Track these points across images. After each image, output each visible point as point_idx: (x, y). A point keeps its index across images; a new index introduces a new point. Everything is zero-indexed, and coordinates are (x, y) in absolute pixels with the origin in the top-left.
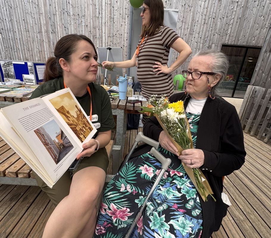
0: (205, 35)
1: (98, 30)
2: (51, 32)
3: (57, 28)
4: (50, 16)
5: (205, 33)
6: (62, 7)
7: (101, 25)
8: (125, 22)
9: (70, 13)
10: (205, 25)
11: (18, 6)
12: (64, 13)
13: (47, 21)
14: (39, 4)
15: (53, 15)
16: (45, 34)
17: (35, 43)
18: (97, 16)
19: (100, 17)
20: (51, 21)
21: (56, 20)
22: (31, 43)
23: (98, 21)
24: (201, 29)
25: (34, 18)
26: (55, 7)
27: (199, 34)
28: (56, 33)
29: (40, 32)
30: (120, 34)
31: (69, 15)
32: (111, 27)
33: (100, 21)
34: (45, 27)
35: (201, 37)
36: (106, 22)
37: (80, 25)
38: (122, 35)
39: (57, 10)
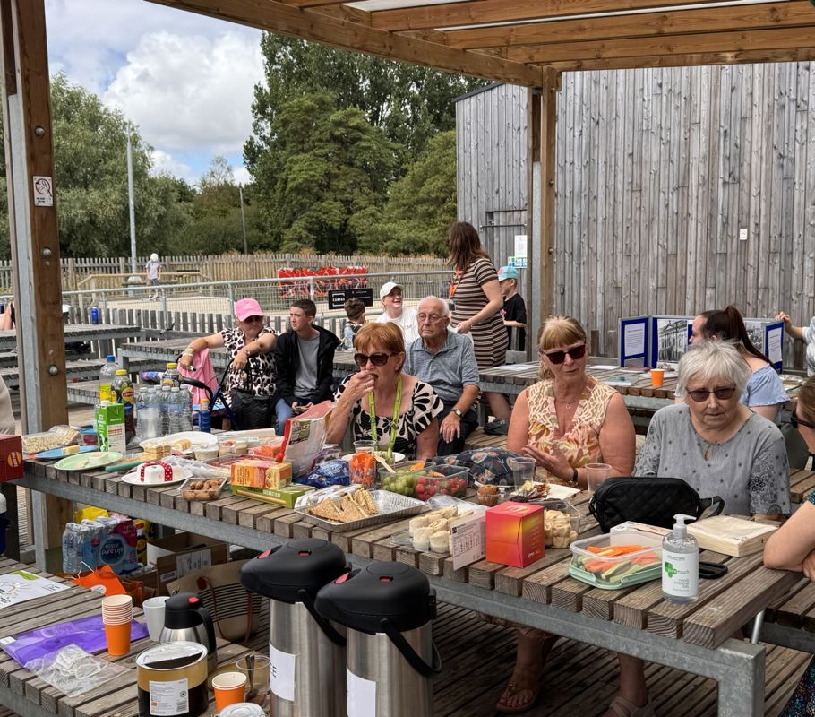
2: (725, 183)
3: (750, 165)
4: (727, 127)
6: (776, 87)
11: (620, 114)
12: (783, 107)
13: (714, 147)
14: (693, 93)
15: (738, 121)
16: (701, 191)
17: (655, 228)
20: (728, 143)
21: (748, 136)
22: (643, 228)
25: (669, 142)
26: (752, 94)
28: (743, 181)
29: (682, 187)
31: (803, 112)
34: (701, 165)
39: (756, 100)
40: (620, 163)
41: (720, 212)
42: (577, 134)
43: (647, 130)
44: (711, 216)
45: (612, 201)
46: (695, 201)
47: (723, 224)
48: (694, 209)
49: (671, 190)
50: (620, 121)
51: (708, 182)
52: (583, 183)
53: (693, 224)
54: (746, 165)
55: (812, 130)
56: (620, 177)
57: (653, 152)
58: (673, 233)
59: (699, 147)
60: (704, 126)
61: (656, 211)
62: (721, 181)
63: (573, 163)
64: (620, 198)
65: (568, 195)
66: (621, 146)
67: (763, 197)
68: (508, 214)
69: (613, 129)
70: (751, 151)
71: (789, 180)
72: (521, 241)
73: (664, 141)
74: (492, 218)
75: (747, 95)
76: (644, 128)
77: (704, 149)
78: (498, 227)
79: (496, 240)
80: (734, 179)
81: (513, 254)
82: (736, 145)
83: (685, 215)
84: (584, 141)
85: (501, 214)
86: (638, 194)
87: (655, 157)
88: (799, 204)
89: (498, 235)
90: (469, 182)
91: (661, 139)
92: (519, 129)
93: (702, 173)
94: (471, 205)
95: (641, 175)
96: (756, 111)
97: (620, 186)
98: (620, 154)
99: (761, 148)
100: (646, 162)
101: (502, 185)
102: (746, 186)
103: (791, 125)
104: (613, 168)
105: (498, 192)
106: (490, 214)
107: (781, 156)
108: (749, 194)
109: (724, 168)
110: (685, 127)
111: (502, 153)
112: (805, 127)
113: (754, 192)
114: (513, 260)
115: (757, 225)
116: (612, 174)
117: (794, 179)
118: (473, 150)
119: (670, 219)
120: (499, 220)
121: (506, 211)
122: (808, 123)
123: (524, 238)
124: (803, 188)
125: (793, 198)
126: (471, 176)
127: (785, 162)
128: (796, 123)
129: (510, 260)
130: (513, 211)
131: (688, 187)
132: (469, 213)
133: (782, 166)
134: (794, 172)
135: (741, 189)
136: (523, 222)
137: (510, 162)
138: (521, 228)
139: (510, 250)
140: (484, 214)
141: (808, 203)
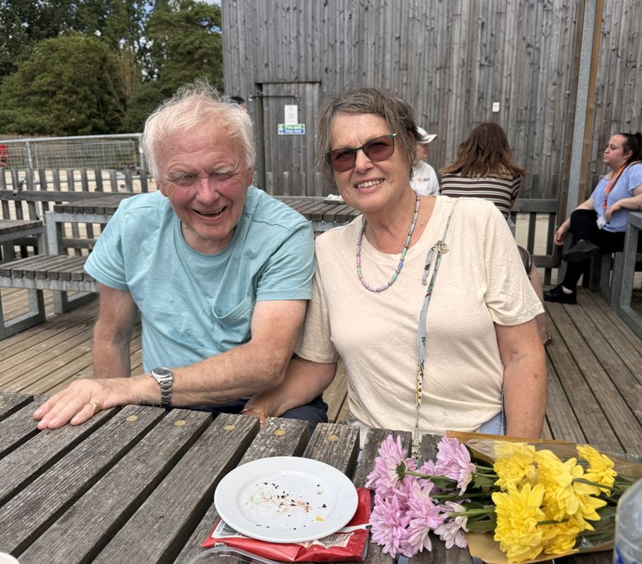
40: (388, 45)
41: (477, 89)
42: (347, 17)
43: (414, 18)
44: (469, 92)
45: (380, 77)
46: (455, 80)
47: (479, 99)
48: (455, 86)
49: (434, 70)
50: (389, 8)
51: (467, 64)
52: (353, 61)
53: (454, 97)
54: (500, 52)
55: (555, 26)
56: (388, 57)
57: (419, 38)
58: (435, 105)
59: (459, 34)
60: (465, 17)
61: (421, 86)
62: (478, 64)
63: (342, 43)
64: (388, 75)
65: (338, 70)
66: (389, 30)
67: (513, 78)
68: (278, 86)
69: (382, 15)
70: (505, 40)
71: (535, 65)
72: (291, 112)
73: (429, 28)
74: (261, 89)
76: (411, 16)
77: (463, 37)
78: (267, 97)
79: (265, 109)
80: (489, 63)
81: (282, 121)
82: (492, 35)
83: (446, 90)
84: (354, 23)
85: (270, 86)
86: (405, 72)
87: (420, 41)
88: (542, 84)
89: (268, 105)
90: (237, 56)
91: (426, 26)
92: (288, 9)
93: (462, 56)
94: (239, 76)
95: (407, 56)
96: (509, 8)
97: (388, 65)
98: (388, 37)
99: (513, 38)
100: (412, 45)
101: (272, 59)
102: (499, 68)
103: (539, 21)
104: (381, 49)
105: (267, 65)
106: (260, 86)
107: (529, 46)
108: (502, 75)
109: (481, 54)
110: (448, 17)
111: (271, 30)
112: (550, 23)
113: (505, 74)
114: (284, 127)
115: (507, 100)
116: (381, 54)
117: (539, 64)
118: (240, 26)
119: (433, 94)
120: (268, 91)
121: (275, 83)
122: (553, 20)
123: (295, 108)
124: (546, 72)
125: (538, 80)
126: (238, 49)
127: (531, 50)
128: (542, 20)
129: (280, 127)
130: (283, 83)
131: (449, 68)
132: (237, 83)
133: (529, 54)
134: (539, 58)
135: (495, 71)
136: (293, 94)
137: (280, 39)
138: (291, 99)
139: (280, 118)
140: (253, 85)
141: (550, 84)
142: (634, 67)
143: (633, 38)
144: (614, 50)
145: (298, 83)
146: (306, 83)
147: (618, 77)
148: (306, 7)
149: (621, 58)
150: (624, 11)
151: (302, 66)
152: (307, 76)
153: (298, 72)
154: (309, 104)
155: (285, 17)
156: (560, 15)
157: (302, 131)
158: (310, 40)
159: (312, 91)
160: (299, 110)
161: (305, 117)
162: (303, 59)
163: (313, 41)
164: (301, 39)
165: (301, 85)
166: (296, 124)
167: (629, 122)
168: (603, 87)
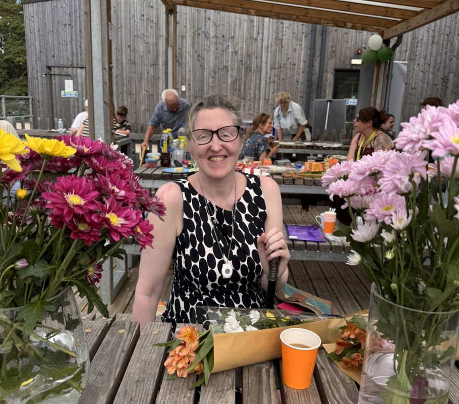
0: (436, 61)
1: (255, 59)
3: (186, 58)
5: (436, 57)
6: (196, 25)
7: (260, 51)
8: (301, 45)
9: (209, 34)
10: (435, 45)
11: (123, 25)
12: (199, 34)
14: (159, 21)
15: (180, 38)
16: (164, 67)
17: (143, 83)
18: (255, 37)
19: (259, 38)
21: (184, 45)
22: (137, 82)
23: (256, 45)
24: (429, 52)
25: (148, 42)
26: (186, 26)
27: (425, 59)
28: (183, 65)
29: (155, 64)
30: (292, 63)
31: (207, 38)
32: (278, 53)
33: (260, 45)
35: (429, 63)
36: (270, 46)
37: (225, 51)
38: (295, 64)
39: (188, 30)
40: (124, 49)
43: (137, 36)
45: (120, 67)
46: (161, 71)
48: (161, 75)
49: (150, 65)
50: (123, 29)
53: (161, 81)
54: (184, 58)
55: (211, 46)
56: (124, 56)
57: (141, 47)
58: (151, 85)
59: (162, 47)
61: (143, 74)
64: (124, 66)
66: (124, 41)
67: (192, 73)
68: (60, 68)
69: (120, 33)
70: (186, 52)
71: (202, 66)
72: (69, 84)
73: (146, 42)
74: (51, 70)
75: (184, 26)
76: (136, 34)
78: (54, 75)
79: (53, 82)
81: (64, 89)
82: (179, 49)
83: (157, 77)
85: (56, 68)
86: (133, 65)
87: (141, 49)
88: (206, 77)
89: (55, 79)
90: (34, 49)
91: (144, 41)
92: (65, 25)
94: (36, 62)
95: (135, 57)
96: (188, 34)
97: (124, 61)
98: (124, 45)
99: (190, 51)
100: (137, 51)
101: (56, 53)
102: (184, 67)
103: (203, 42)
104: (120, 51)
105: (53, 56)
106: (49, 68)
107: (199, 56)
108: (186, 71)
110: (156, 37)
111: (55, 36)
112: (209, 44)
113: (187, 70)
114: (65, 92)
115: (189, 85)
116: (120, 54)
117: (204, 66)
118: (36, 32)
119: (150, 79)
120: (54, 71)
121: (59, 67)
122: (210, 43)
123: (71, 82)
124: (208, 70)
125: (204, 74)
126: (35, 46)
127: (200, 58)
128: (205, 42)
129: (63, 93)
130: (63, 67)
131: (158, 65)
132: (36, 66)
133: (199, 60)
134: (204, 63)
135: (182, 68)
136: (70, 74)
137: (61, 41)
138: (68, 76)
139: (62, 87)
140: (45, 67)
141: (210, 78)
142: (251, 70)
143: (249, 56)
144: (240, 61)
145: (73, 67)
146: (77, 67)
147: (243, 75)
148: (76, 25)
149: (244, 65)
150: (244, 40)
151: (75, 58)
152: (77, 64)
153: (72, 61)
154: (79, 80)
155: (64, 29)
156: (214, 40)
157: (76, 96)
158: (79, 44)
159: (81, 73)
160: (74, 83)
161: (78, 87)
162: (75, 54)
163: (81, 44)
164: (74, 43)
165: (74, 69)
166: (72, 91)
167: (249, 100)
168: (236, 80)
